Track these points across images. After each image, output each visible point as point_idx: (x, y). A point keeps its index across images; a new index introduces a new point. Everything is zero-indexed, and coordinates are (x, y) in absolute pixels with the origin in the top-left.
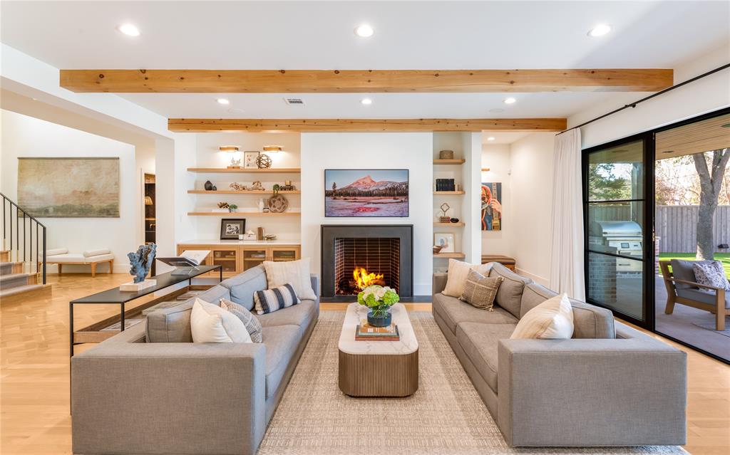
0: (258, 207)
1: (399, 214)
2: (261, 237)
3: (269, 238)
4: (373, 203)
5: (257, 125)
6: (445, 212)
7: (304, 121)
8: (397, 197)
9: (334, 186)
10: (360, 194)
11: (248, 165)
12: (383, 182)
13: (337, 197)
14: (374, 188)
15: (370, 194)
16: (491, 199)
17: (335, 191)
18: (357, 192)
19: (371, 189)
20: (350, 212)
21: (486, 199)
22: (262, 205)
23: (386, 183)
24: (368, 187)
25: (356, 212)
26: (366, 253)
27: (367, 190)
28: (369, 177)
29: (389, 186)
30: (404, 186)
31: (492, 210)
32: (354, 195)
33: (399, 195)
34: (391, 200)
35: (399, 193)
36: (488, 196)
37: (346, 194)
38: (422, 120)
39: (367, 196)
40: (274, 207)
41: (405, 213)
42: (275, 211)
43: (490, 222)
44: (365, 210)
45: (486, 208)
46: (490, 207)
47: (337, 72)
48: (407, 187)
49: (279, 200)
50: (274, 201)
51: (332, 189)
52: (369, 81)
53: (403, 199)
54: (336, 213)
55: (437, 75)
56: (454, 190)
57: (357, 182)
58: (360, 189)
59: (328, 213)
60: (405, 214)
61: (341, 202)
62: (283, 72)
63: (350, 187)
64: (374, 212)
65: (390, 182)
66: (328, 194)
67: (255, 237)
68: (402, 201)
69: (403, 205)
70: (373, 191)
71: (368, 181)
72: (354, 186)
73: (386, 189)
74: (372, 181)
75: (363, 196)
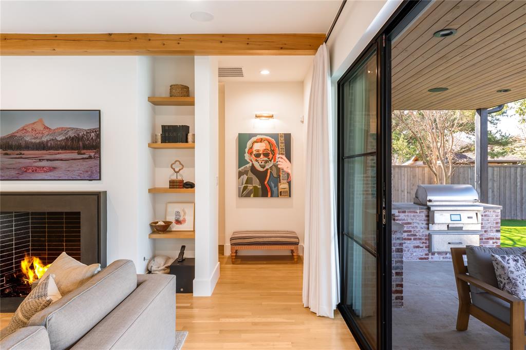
1: (86, 175)
4: (48, 160)
6: (177, 172)
8: (83, 152)
10: (29, 146)
12: (62, 128)
14: (48, 138)
15: (42, 146)
16: (278, 156)
18: (23, 144)
19: (44, 139)
20: (13, 173)
21: (271, 156)
23: (64, 130)
24: (40, 135)
25: (22, 173)
26: (62, 232)
27: (38, 141)
28: (41, 120)
29: (71, 134)
30: (93, 134)
31: (278, 170)
32: (19, 147)
33: (86, 147)
34: (75, 155)
35: (86, 145)
36: (273, 151)
37: (8, 146)
38: (110, 34)
39: (37, 149)
41: (95, 174)
43: (276, 186)
44: (36, 170)
45: (271, 168)
46: (276, 166)
48: (98, 136)
53: (92, 154)
56: (186, 142)
57: (23, 129)
58: (28, 139)
60: (96, 176)
63: (12, 136)
64: (50, 173)
65: (72, 129)
68: (90, 157)
69: (92, 162)
70: (47, 142)
71: (39, 127)
72: (18, 135)
73: (67, 138)
74: (46, 128)
75: (33, 149)
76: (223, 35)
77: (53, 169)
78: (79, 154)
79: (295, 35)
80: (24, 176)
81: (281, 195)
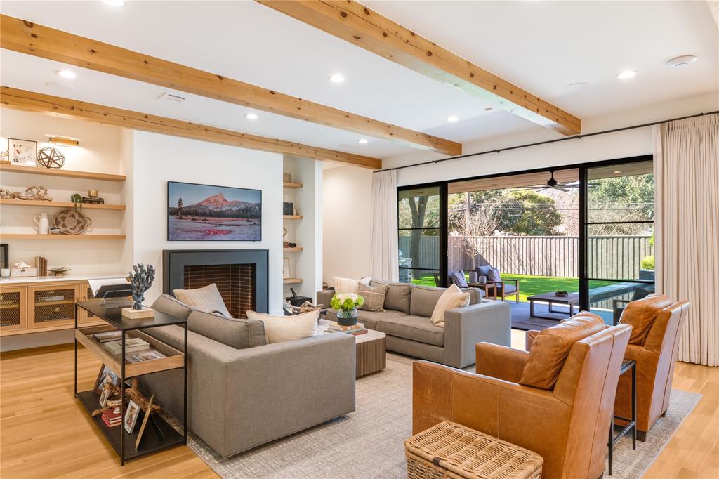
0: (36, 225)
1: (252, 237)
2: (43, 271)
3: (57, 273)
4: (226, 225)
7: (146, 117)
8: (250, 220)
9: (180, 203)
10: (211, 214)
11: (16, 160)
12: (236, 201)
13: (184, 217)
14: (226, 208)
15: (221, 214)
17: (180, 209)
18: (208, 212)
19: (223, 209)
20: (199, 235)
22: (45, 223)
23: (239, 203)
24: (220, 206)
25: (205, 236)
27: (218, 210)
28: (221, 194)
29: (242, 206)
30: (257, 207)
32: (204, 214)
33: (253, 217)
34: (245, 222)
35: (251, 214)
37: (194, 212)
38: (278, 140)
39: (218, 217)
40: (64, 226)
41: (257, 237)
42: (66, 233)
44: (221, 232)
47: (272, 93)
48: (260, 209)
49: (73, 216)
50: (64, 219)
51: (176, 206)
52: (299, 109)
53: (256, 222)
54: (182, 236)
55: (347, 116)
56: (292, 214)
57: (208, 200)
58: (211, 208)
59: (171, 236)
60: (258, 238)
61: (187, 223)
62: (221, 78)
63: (199, 205)
64: (227, 235)
65: (243, 203)
66: (171, 212)
68: (255, 224)
69: (256, 228)
70: (226, 211)
71: (220, 200)
72: (203, 204)
73: (239, 209)
74: (225, 200)
75: (215, 217)
76: (338, 152)
77: (230, 232)
78: (248, 221)
79: (369, 158)
80: (207, 238)
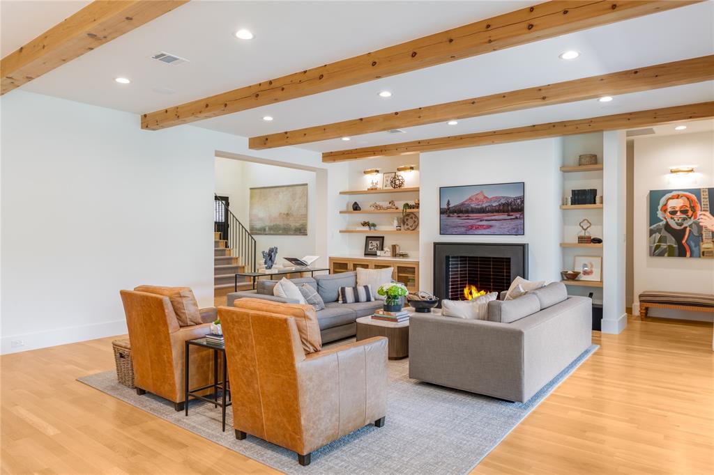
0: (392, 225)
1: (513, 231)
2: (395, 254)
3: (403, 255)
4: (486, 220)
5: (382, 151)
6: (585, 230)
7: (419, 143)
8: (511, 214)
9: (448, 204)
10: (473, 211)
11: (386, 186)
12: (496, 197)
13: (451, 215)
14: (487, 204)
15: (482, 211)
16: (699, 213)
17: (449, 209)
18: (470, 209)
19: (484, 206)
20: (464, 230)
21: (690, 213)
22: (396, 223)
23: (498, 198)
24: (481, 203)
25: (469, 230)
26: (490, 275)
27: (479, 207)
28: (482, 192)
29: (503, 201)
30: (519, 201)
31: (700, 228)
32: (467, 212)
33: (513, 210)
34: (505, 216)
35: (513, 209)
36: (693, 209)
37: (461, 211)
38: (534, 126)
39: (479, 213)
40: (407, 225)
41: (520, 231)
42: (408, 229)
43: (698, 245)
44: (478, 227)
45: (690, 226)
46: (697, 224)
47: (396, 113)
48: (523, 202)
49: (412, 218)
50: (407, 219)
51: (446, 207)
52: (420, 117)
53: (518, 216)
54: (450, 231)
55: (473, 103)
56: (595, 203)
57: (470, 199)
58: (473, 206)
59: (443, 231)
60: (521, 232)
61: (455, 220)
62: (361, 119)
63: (463, 204)
64: (488, 230)
65: (504, 197)
66: (442, 212)
67: (389, 254)
68: (517, 218)
69: (518, 222)
70: (486, 207)
71: (481, 197)
72: (466, 203)
73: (500, 205)
74: (485, 197)
75: (476, 213)
77: (489, 227)
78: (509, 215)
80: (470, 232)
81: (703, 255)
